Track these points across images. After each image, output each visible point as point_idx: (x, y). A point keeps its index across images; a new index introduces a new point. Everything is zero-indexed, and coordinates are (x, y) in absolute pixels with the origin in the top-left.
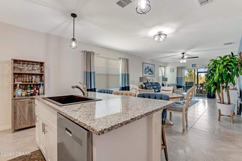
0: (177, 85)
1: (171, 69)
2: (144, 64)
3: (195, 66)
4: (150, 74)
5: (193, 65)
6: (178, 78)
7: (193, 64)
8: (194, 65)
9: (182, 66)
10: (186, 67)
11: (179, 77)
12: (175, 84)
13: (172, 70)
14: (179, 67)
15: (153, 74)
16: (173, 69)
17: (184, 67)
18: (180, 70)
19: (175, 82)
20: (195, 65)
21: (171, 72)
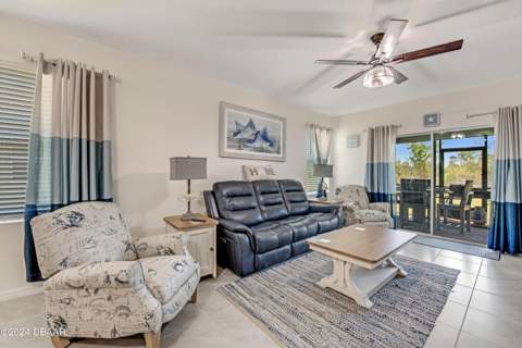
0: (370, 191)
1: (349, 137)
2: (227, 111)
3: (435, 122)
4: (262, 150)
5: (426, 117)
6: (372, 165)
7: (428, 112)
8: (431, 119)
9: (384, 125)
10: (401, 126)
11: (375, 162)
12: (362, 185)
13: (355, 141)
14: (378, 129)
15: (278, 152)
16: (359, 137)
17: (393, 127)
18: (379, 138)
19: (361, 180)
20: (435, 116)
21: (350, 145)
